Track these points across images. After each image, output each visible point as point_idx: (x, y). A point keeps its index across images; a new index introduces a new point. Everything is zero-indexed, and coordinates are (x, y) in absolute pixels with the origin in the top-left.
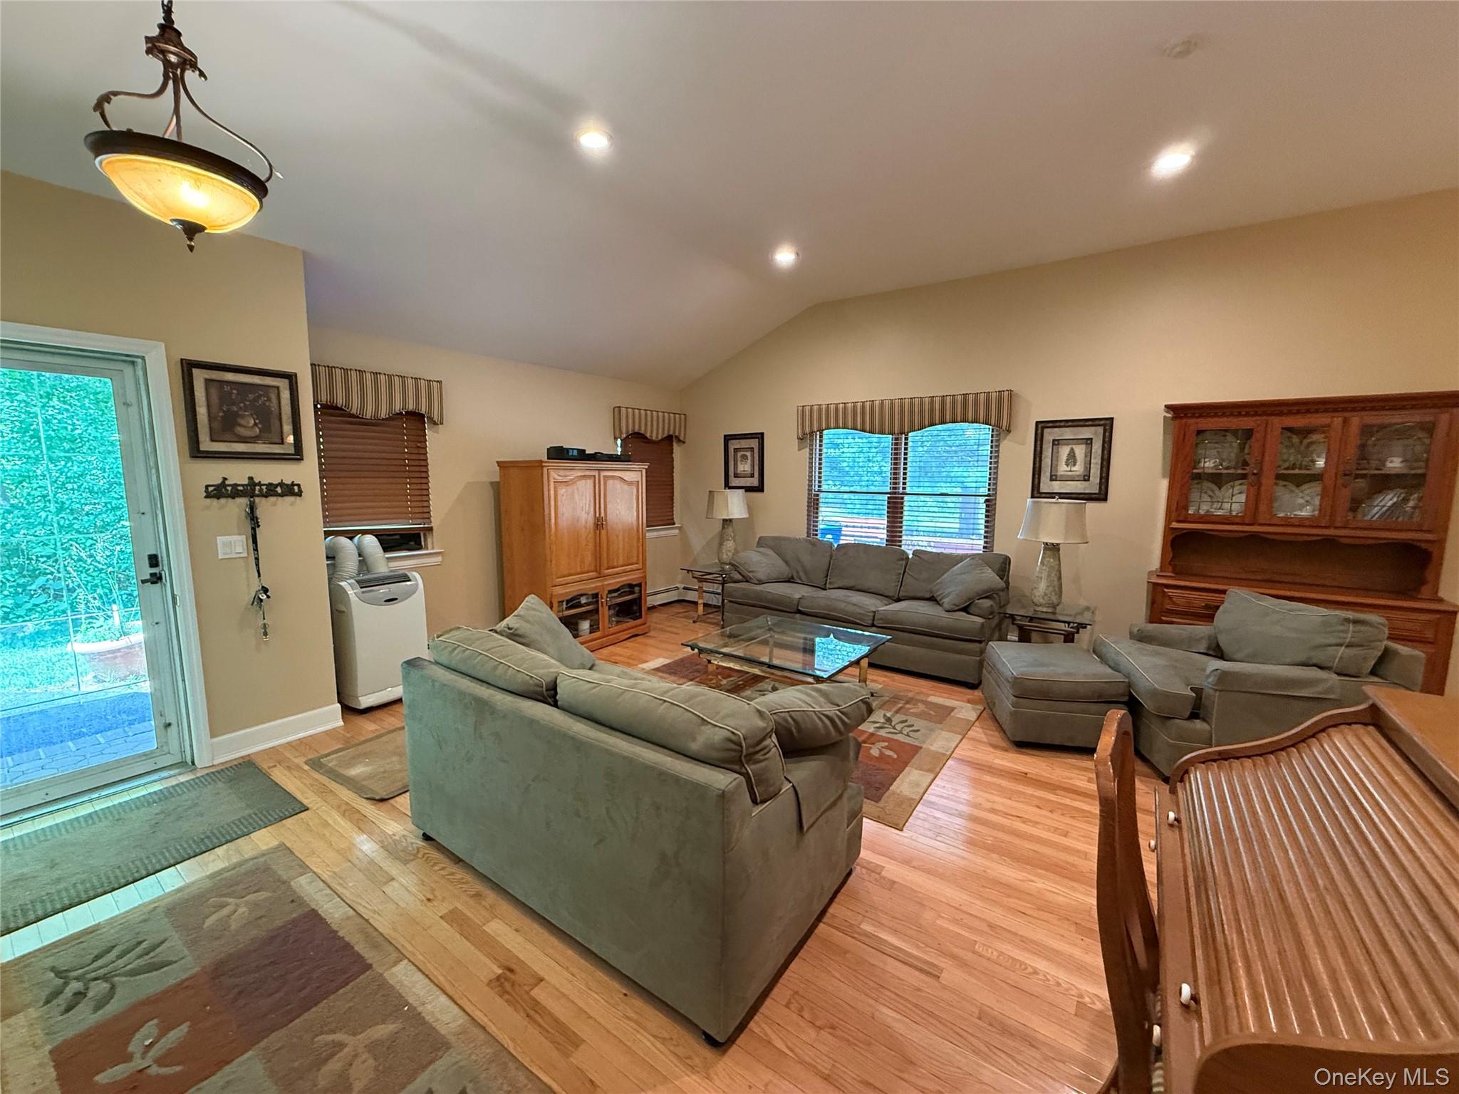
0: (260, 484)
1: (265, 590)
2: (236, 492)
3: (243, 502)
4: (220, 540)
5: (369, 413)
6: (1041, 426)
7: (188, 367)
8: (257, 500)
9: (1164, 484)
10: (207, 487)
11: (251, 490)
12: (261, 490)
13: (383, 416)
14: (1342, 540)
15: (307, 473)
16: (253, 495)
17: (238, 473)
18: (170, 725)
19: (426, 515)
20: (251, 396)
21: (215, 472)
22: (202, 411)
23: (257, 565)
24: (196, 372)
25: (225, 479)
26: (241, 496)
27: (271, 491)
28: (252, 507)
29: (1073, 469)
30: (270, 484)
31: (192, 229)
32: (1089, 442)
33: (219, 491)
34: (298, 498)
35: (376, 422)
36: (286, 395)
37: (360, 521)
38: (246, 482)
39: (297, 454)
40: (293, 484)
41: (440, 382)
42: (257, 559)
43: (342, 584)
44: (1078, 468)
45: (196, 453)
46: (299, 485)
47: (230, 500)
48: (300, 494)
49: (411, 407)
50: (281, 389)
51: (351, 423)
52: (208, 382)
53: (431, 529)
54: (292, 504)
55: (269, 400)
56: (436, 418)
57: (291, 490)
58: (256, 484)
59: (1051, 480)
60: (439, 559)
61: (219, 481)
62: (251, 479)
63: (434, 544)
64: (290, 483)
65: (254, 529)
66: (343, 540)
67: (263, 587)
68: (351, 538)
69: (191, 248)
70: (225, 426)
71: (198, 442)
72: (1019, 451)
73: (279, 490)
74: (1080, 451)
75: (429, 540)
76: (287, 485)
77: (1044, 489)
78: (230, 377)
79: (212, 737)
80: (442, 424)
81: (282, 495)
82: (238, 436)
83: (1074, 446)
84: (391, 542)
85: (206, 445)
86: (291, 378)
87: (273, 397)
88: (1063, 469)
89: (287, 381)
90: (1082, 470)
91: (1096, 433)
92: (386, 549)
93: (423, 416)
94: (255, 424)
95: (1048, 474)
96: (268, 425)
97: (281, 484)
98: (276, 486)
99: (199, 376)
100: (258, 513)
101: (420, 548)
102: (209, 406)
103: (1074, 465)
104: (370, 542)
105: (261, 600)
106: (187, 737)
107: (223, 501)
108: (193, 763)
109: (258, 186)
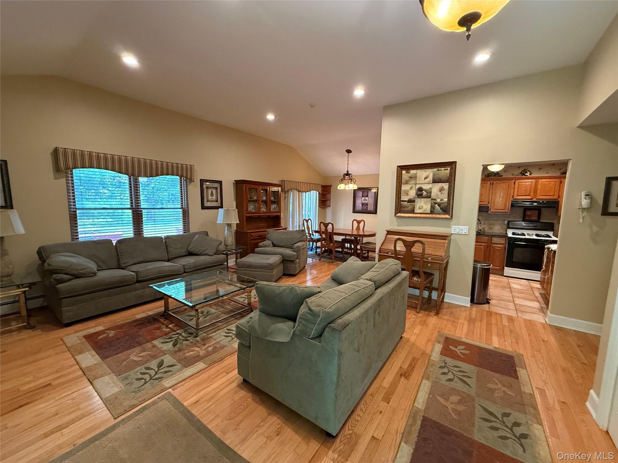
6: (202, 181)
9: (235, 203)
14: (270, 216)
29: (213, 198)
32: (216, 188)
44: (214, 198)
59: (207, 202)
72: (195, 190)
74: (214, 191)
77: (205, 205)
83: (212, 190)
88: (210, 197)
90: (215, 198)
91: (218, 185)
95: (206, 200)
103: (213, 196)
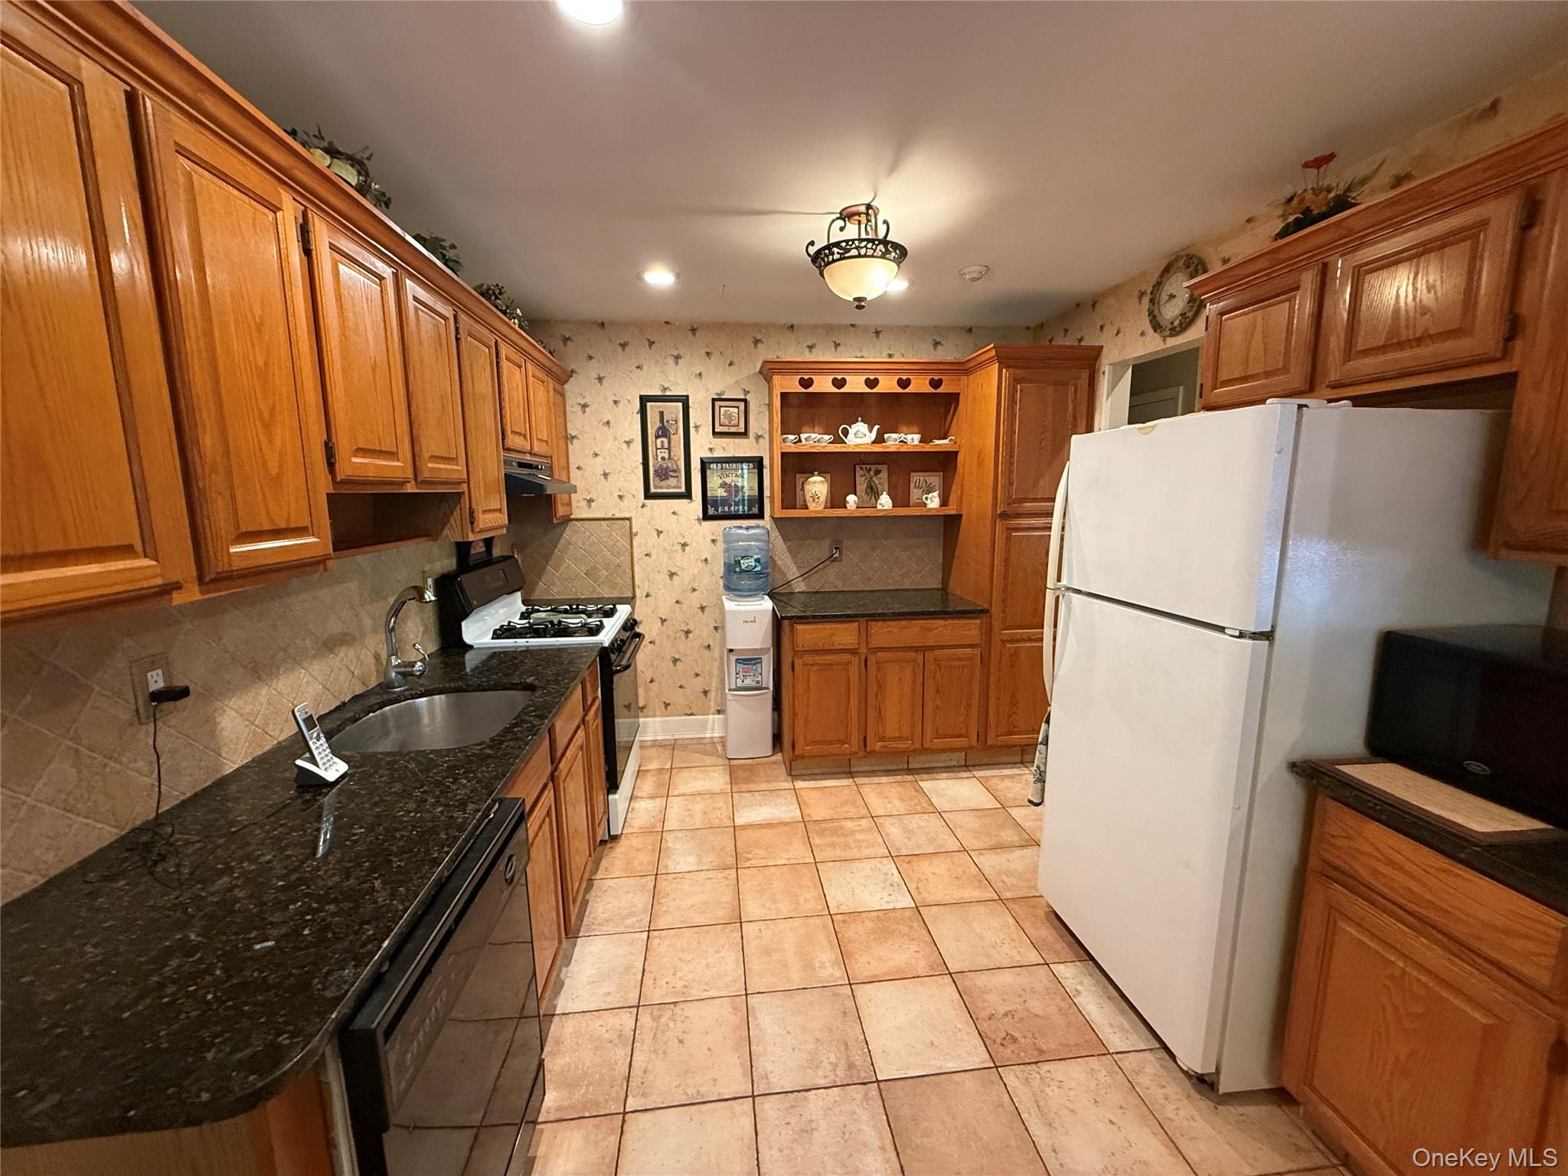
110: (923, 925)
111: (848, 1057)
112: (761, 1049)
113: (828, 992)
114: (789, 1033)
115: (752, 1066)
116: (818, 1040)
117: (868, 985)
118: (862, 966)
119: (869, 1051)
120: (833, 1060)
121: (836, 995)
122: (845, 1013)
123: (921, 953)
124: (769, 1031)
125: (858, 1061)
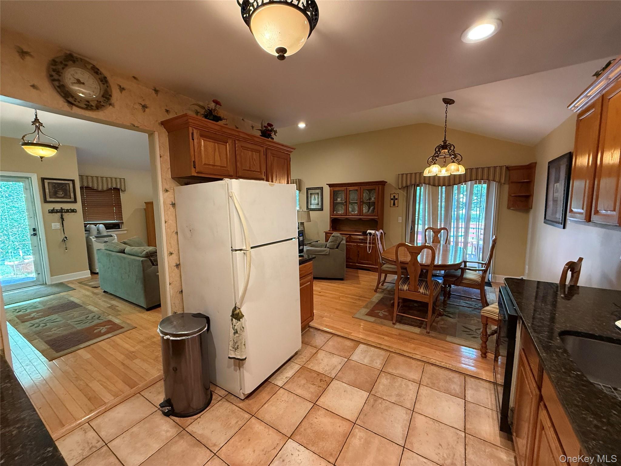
0: (64, 209)
1: (66, 238)
2: (57, 212)
3: (59, 214)
4: (53, 224)
5: (100, 188)
6: (308, 189)
7: (43, 179)
8: (63, 213)
10: (49, 210)
11: (61, 211)
12: (64, 211)
13: (105, 189)
14: (363, 219)
15: (78, 206)
16: (62, 212)
17: (58, 207)
18: (39, 274)
19: (121, 218)
20: (61, 186)
21: (51, 206)
22: (47, 191)
23: (64, 231)
24: (45, 180)
25: (54, 208)
26: (58, 213)
27: (67, 211)
28: (62, 215)
29: (315, 202)
30: (68, 209)
31: (42, 158)
32: (318, 194)
33: (52, 211)
34: (76, 213)
35: (102, 191)
36: (71, 185)
37: (99, 220)
38: (60, 209)
39: (75, 201)
40: (74, 209)
41: (124, 179)
42: (63, 229)
43: (91, 237)
45: (46, 201)
46: (76, 210)
47: (55, 214)
48: (76, 212)
49: (114, 186)
50: (70, 184)
51: (94, 192)
52: (49, 183)
53: (123, 223)
54: (74, 215)
55: (66, 187)
56: (123, 190)
57: (73, 211)
58: (63, 209)
59: (311, 205)
60: (126, 232)
61: (52, 209)
62: (61, 208)
63: (124, 227)
64: (73, 209)
65: (62, 221)
66: (93, 226)
67: (65, 237)
68: (96, 226)
69: (42, 161)
70: (54, 194)
71: (46, 199)
72: (304, 196)
73: (70, 211)
74: (316, 196)
75: (122, 226)
76: (72, 210)
78: (55, 181)
79: (51, 276)
80: (125, 191)
81: (71, 212)
82: (57, 197)
84: (108, 227)
85: (48, 199)
86: (73, 181)
87: (68, 186)
88: (313, 201)
89: (72, 182)
90: (317, 202)
91: (319, 191)
92: (107, 229)
93: (119, 189)
94: (63, 193)
95: (310, 203)
96: (66, 194)
97: (71, 209)
98: (69, 210)
99: (46, 182)
100: (64, 217)
101: (120, 228)
102: (49, 189)
103: (315, 200)
104: (102, 227)
105: (65, 240)
106: (44, 277)
107: (53, 214)
108: (46, 283)
109: (55, 148)
110: (299, 427)
111: (375, 403)
112: (405, 422)
113: (366, 426)
114: (392, 421)
115: (411, 419)
116: (382, 413)
117: (348, 418)
118: (344, 427)
119: (366, 401)
120: (380, 405)
121: (364, 423)
122: (365, 415)
123: (315, 417)
124: (400, 426)
125: (372, 400)
